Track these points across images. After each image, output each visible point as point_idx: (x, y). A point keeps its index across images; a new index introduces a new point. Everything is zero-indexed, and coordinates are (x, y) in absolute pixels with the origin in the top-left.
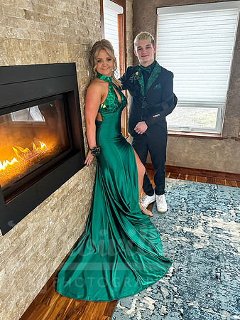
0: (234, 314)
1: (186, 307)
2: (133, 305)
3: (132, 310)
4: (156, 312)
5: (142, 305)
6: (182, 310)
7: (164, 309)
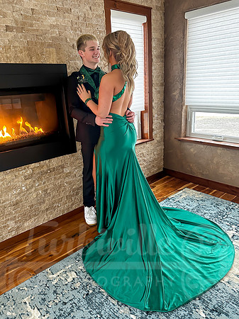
0: (134, 314)
1: (97, 291)
2: (58, 273)
3: (55, 276)
4: (70, 284)
5: (65, 275)
6: (91, 292)
7: (77, 285)
